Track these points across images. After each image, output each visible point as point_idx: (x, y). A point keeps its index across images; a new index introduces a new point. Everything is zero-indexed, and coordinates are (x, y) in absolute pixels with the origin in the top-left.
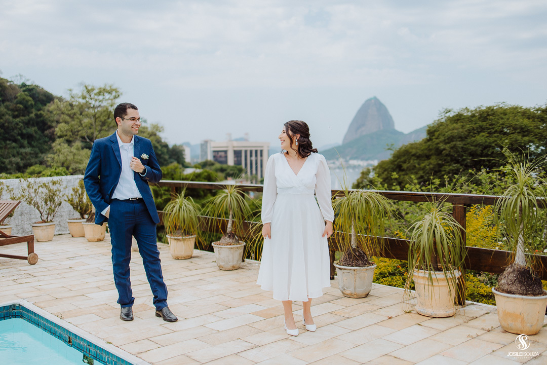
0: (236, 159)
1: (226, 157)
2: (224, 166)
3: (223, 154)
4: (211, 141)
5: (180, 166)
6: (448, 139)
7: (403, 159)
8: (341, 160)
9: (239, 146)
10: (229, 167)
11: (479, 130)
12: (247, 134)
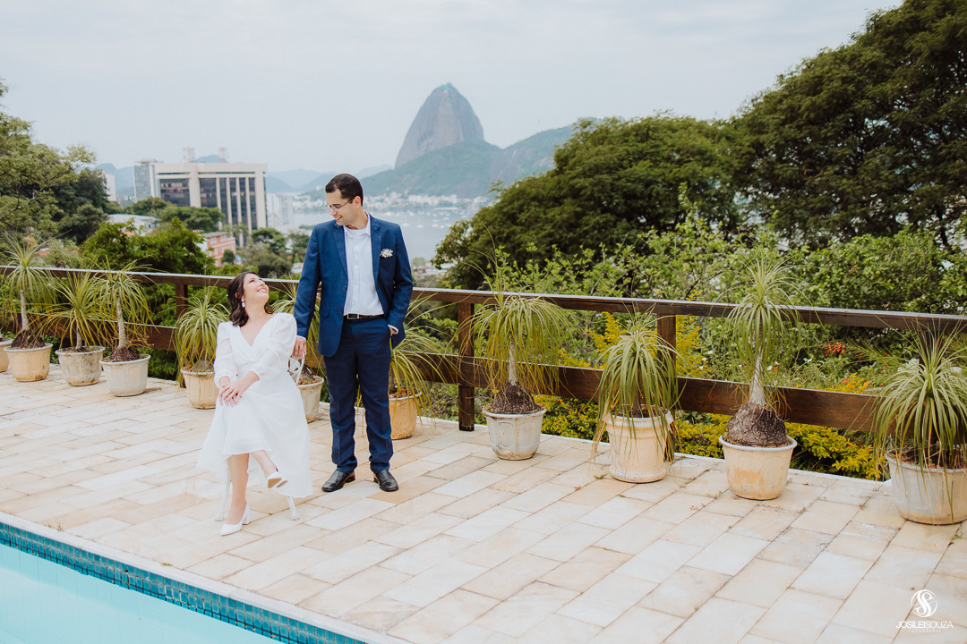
0: (205, 195)
1: (187, 191)
2: (184, 209)
3: (179, 186)
4: (155, 161)
5: (100, 210)
6: (590, 170)
7: (516, 204)
8: (394, 195)
9: (210, 170)
10: (194, 209)
11: (637, 156)
12: (223, 150)
